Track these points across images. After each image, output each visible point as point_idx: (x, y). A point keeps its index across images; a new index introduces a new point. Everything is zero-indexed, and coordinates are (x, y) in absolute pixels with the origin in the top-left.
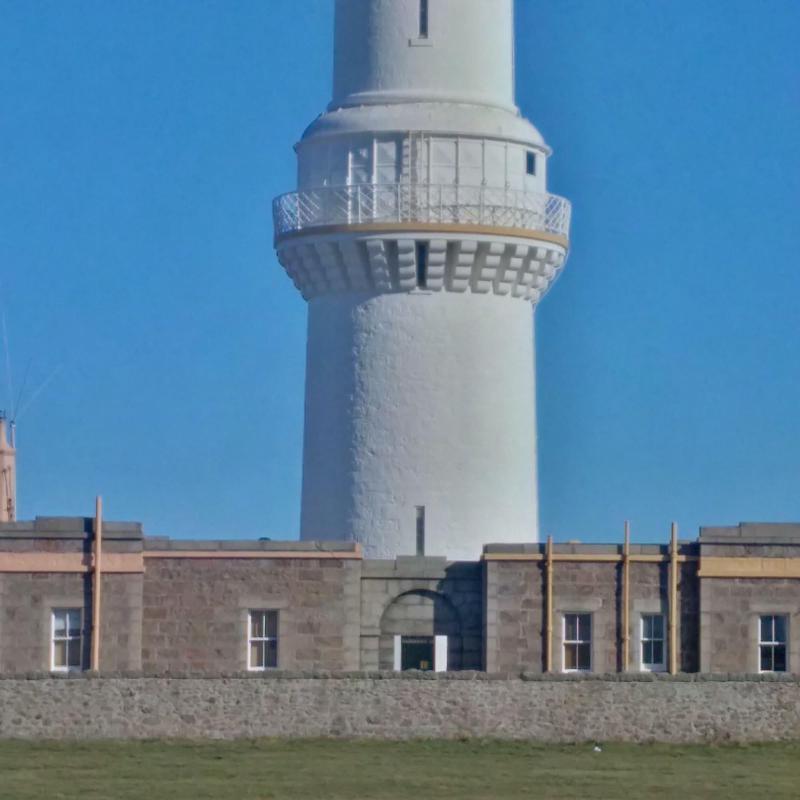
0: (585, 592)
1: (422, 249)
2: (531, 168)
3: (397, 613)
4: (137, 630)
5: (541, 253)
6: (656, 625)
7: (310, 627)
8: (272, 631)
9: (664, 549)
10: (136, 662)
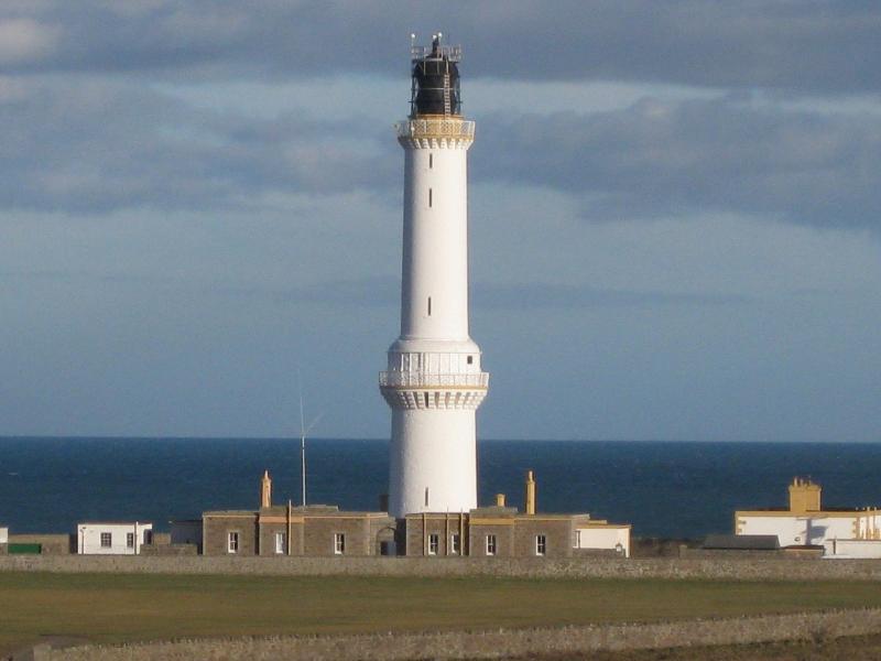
0: (435, 528)
1: (427, 395)
2: (470, 360)
3: (381, 535)
4: (302, 540)
5: (472, 394)
6: (457, 539)
7: (353, 540)
8: (343, 540)
9: (459, 514)
10: (302, 551)
